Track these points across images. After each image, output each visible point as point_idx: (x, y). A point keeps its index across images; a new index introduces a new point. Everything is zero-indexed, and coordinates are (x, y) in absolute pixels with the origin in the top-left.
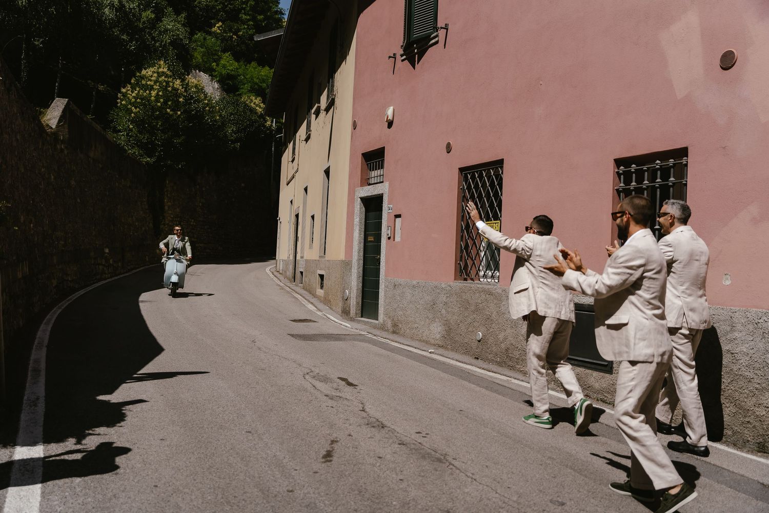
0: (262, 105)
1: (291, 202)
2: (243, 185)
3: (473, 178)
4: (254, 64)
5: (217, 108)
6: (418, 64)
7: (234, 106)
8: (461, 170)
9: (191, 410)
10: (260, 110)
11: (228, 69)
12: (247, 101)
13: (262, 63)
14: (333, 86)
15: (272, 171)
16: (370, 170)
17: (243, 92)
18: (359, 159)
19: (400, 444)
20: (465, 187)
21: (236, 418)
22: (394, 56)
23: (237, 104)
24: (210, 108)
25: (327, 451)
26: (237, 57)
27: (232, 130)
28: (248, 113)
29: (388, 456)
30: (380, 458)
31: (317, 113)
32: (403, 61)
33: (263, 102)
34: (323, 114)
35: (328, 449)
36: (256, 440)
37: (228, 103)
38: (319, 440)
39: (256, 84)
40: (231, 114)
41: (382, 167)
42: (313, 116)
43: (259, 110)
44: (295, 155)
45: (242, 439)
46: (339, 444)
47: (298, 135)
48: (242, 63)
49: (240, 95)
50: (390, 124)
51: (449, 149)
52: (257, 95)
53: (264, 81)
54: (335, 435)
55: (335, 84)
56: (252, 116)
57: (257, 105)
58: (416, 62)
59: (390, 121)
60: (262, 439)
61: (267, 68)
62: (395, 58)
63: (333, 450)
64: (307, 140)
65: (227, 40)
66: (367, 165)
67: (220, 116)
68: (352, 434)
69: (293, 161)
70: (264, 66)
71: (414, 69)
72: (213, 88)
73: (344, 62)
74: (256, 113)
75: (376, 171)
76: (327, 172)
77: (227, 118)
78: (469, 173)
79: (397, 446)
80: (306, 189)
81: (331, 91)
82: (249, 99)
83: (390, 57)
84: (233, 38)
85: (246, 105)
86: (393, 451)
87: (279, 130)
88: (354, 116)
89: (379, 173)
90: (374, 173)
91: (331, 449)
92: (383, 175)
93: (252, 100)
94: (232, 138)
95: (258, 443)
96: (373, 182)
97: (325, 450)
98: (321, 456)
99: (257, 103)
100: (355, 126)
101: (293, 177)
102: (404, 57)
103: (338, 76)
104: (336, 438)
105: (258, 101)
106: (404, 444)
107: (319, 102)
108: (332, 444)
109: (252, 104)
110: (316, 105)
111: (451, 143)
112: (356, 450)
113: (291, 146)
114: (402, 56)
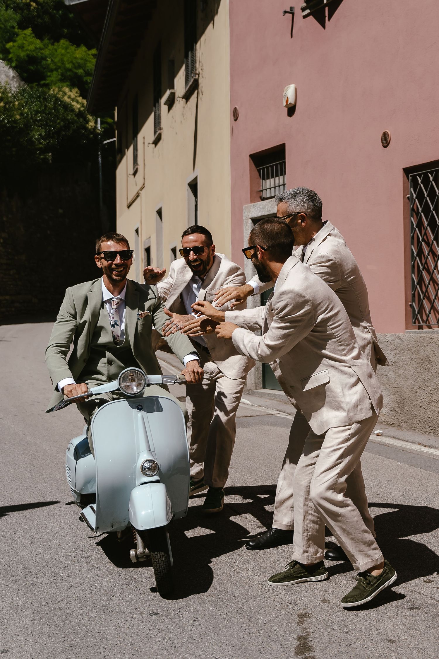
0: (80, 99)
1: (137, 231)
2: (61, 211)
3: (426, 181)
4: (63, 42)
5: (16, 103)
6: (329, 19)
7: (40, 101)
8: (407, 171)
9: (45, 580)
10: (78, 106)
11: (27, 50)
12: (57, 93)
13: (76, 41)
14: (194, 62)
15: (101, 190)
16: (264, 179)
17: (52, 81)
18: (246, 163)
19: (411, 608)
20: (414, 196)
21: (124, 588)
22: (291, 12)
23: (45, 99)
24: (6, 103)
25: (300, 638)
26: (39, 34)
27: (40, 135)
28: (62, 111)
29: (404, 637)
30: (391, 641)
31: (171, 103)
32: (305, 17)
33: (83, 95)
34: (179, 103)
35: (300, 634)
36: (172, 629)
37: (31, 96)
38: (277, 617)
39: (70, 70)
40: (37, 112)
41: (282, 172)
42: (164, 108)
43: (76, 106)
44: (137, 165)
45: (146, 629)
46: (313, 620)
47: (140, 136)
48: (46, 41)
49: (48, 86)
50: (291, 110)
51: (386, 140)
52: (72, 86)
53: (79, 66)
54: (301, 603)
55: (198, 58)
56: (67, 115)
57: (73, 100)
58: (327, 18)
59: (290, 106)
60: (181, 627)
61: (83, 48)
62: (293, 14)
63: (308, 634)
64: (156, 142)
65: (22, 9)
66: (259, 171)
67: (21, 114)
68: (328, 598)
69: (135, 174)
70: (78, 46)
71: (324, 26)
72: (7, 76)
73: (211, 26)
74: (73, 110)
75: (272, 180)
76: (193, 186)
77: (32, 118)
78: (420, 176)
79: (408, 613)
80: (159, 213)
81: (191, 70)
82: (61, 91)
83: (286, 12)
84: (31, 6)
85: (57, 99)
86: (408, 625)
87: (108, 133)
88: (233, 100)
89: (277, 182)
90: (269, 183)
91: (304, 634)
92: (284, 185)
93: (65, 94)
94: (41, 146)
95: (176, 636)
96: (268, 196)
97: (295, 636)
98: (293, 650)
99: (73, 96)
100: (235, 115)
101: (138, 196)
102: (308, 11)
103: (201, 46)
104: (305, 609)
105: (74, 93)
106: (417, 608)
107: (172, 87)
108: (301, 622)
109: (66, 99)
110: (168, 93)
111: (389, 133)
112: (345, 629)
113: (130, 152)
114: (303, 9)
